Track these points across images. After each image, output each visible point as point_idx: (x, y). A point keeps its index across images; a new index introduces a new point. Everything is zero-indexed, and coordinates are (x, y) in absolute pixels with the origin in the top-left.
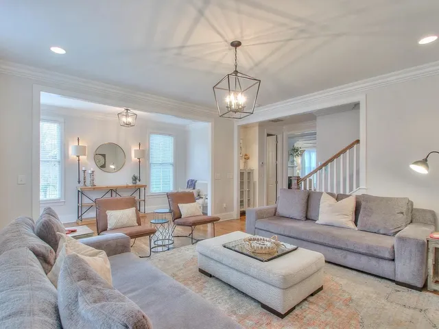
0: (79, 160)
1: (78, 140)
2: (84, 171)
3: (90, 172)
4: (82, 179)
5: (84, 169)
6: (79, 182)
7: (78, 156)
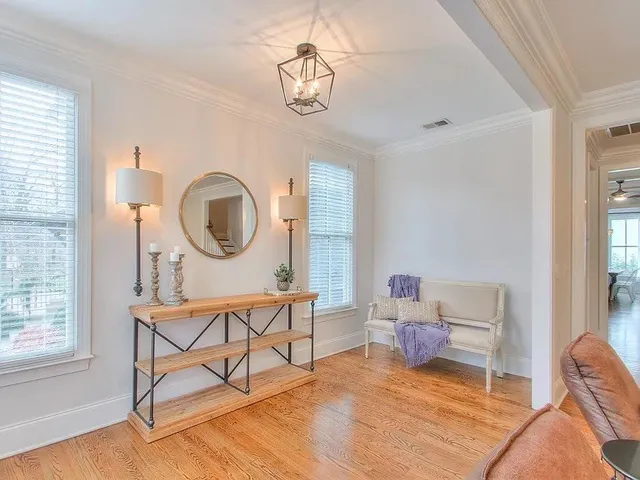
0: (138, 221)
1: (137, 154)
2: (156, 256)
3: (173, 258)
4: (146, 281)
5: (153, 248)
6: (139, 290)
7: (135, 207)
